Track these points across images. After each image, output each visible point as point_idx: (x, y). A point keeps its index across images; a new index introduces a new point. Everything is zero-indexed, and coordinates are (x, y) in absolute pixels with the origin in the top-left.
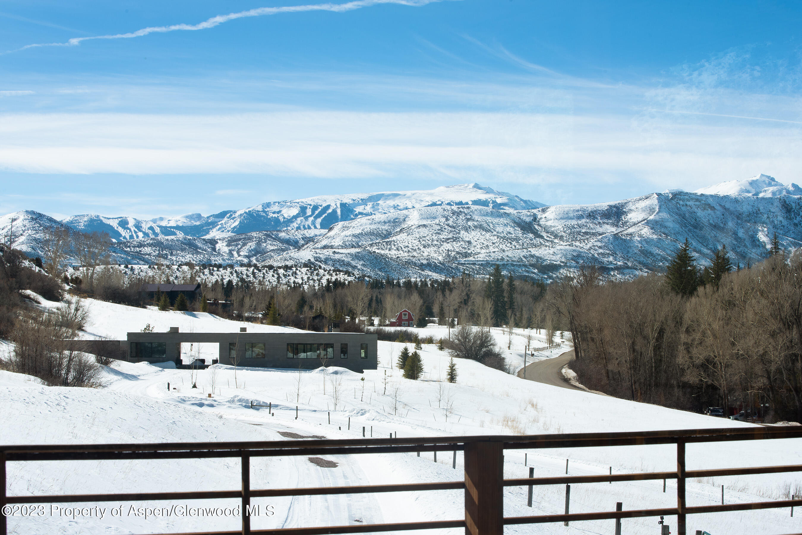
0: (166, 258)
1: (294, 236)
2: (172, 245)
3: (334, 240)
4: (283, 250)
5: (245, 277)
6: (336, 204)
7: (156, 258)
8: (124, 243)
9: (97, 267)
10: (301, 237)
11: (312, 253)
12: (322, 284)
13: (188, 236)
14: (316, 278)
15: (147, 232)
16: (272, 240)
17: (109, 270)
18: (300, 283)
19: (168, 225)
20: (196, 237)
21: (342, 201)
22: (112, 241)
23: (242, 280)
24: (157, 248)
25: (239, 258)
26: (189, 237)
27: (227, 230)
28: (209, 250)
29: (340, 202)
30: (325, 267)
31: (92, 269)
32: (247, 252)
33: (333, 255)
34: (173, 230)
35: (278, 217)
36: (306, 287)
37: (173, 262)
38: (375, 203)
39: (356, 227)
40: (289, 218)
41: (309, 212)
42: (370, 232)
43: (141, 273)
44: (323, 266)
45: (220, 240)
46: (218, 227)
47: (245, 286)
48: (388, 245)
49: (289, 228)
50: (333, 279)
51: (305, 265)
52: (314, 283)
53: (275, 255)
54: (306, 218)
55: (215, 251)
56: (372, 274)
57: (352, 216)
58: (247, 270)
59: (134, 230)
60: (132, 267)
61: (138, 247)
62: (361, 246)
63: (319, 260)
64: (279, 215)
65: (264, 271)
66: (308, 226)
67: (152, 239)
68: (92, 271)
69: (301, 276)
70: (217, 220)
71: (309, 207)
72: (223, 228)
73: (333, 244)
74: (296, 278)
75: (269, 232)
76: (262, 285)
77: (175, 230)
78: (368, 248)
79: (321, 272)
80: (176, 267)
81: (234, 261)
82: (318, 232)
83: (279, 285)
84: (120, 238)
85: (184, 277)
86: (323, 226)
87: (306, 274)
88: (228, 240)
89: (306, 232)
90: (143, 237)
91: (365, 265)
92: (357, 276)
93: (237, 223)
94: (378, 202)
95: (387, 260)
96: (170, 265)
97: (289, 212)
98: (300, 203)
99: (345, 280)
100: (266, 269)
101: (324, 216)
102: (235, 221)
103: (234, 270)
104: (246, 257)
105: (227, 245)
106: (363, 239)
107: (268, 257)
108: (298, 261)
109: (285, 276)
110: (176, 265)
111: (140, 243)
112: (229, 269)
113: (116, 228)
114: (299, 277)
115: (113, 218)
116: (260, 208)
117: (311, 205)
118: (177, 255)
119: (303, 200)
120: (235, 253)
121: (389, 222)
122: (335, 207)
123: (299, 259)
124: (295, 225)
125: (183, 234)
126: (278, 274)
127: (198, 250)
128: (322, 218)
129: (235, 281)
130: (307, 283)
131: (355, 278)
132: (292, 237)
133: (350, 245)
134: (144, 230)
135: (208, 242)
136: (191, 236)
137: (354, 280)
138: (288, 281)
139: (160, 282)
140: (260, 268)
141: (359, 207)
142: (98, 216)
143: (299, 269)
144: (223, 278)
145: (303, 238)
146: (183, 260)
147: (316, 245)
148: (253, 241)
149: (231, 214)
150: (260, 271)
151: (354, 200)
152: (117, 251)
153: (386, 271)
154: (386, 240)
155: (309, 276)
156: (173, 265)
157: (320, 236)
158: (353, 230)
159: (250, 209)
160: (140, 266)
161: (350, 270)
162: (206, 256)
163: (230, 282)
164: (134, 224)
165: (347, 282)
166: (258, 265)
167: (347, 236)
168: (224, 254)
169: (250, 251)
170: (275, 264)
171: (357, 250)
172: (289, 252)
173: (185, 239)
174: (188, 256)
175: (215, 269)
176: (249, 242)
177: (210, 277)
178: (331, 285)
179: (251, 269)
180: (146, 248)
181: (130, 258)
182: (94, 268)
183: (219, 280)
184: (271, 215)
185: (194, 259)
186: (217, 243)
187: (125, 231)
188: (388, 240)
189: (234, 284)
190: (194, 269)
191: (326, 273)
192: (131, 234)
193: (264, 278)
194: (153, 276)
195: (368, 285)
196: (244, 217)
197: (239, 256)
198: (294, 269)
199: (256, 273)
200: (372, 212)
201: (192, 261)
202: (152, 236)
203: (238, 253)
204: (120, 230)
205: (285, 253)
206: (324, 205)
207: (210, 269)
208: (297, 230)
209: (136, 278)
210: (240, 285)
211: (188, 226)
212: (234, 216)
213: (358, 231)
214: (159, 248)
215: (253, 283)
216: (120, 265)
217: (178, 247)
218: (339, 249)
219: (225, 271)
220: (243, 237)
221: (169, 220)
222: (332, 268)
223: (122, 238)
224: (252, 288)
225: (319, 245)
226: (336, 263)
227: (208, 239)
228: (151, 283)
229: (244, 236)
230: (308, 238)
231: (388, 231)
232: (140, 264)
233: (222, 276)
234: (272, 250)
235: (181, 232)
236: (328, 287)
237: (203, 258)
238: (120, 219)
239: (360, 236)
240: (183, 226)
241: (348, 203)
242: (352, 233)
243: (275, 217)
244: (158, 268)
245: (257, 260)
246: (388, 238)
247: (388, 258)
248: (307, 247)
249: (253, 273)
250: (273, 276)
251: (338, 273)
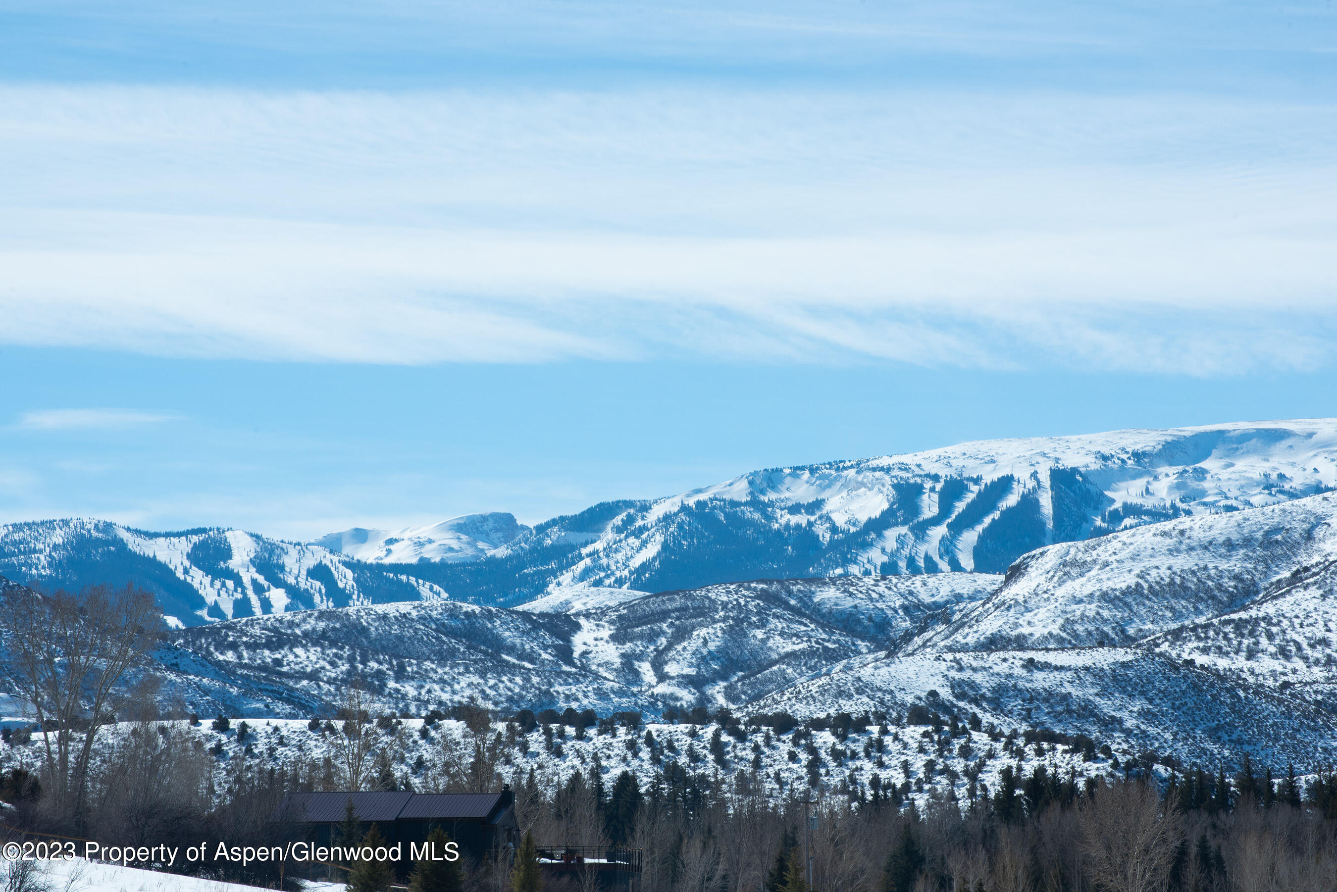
0: (378, 690)
1: (871, 599)
2: (400, 638)
3: (1028, 616)
4: (832, 656)
5: (683, 760)
6: (1034, 475)
7: (338, 689)
8: (214, 631)
9: (104, 729)
10: (898, 603)
11: (943, 666)
12: (984, 788)
13: (464, 600)
14: (958, 765)
15: (302, 585)
16: (787, 614)
17: (150, 740)
18: (899, 786)
19: (387, 561)
20: (496, 605)
21: (1057, 460)
22: (165, 623)
23: (674, 774)
24: (342, 648)
25: (662, 689)
26: (467, 607)
27: (613, 579)
28: (544, 656)
29: (1051, 464)
30: (996, 722)
31: (84, 736)
32: (691, 665)
33: (1024, 673)
34: (404, 578)
35: (810, 524)
36: (921, 801)
37: (407, 706)
38: (1190, 468)
39: (1115, 565)
40: (853, 530)
41: (930, 506)
42: (1172, 583)
43: (281, 749)
44: (986, 718)
45: (587, 615)
46: (581, 565)
47: (684, 797)
48: (1243, 636)
49: (854, 569)
50: (1029, 769)
51: (918, 716)
52: (953, 784)
53: (801, 674)
54: (921, 530)
55: (570, 662)
56: (1183, 751)
57: (1099, 522)
58: (693, 734)
59: (254, 582)
60: (244, 726)
61: (270, 645)
62: (1134, 640)
63: (971, 693)
64: (812, 519)
65: (759, 739)
66: (928, 559)
67: (322, 615)
68: (81, 746)
69: (903, 758)
70: (574, 537)
71: (928, 485)
72: (601, 568)
73: (1025, 630)
74: (881, 765)
75: (775, 587)
76: (749, 793)
77: (413, 580)
78: (1165, 647)
79: (980, 739)
80: (418, 723)
81: (643, 701)
82: (963, 583)
83: (815, 793)
84: (199, 613)
85: (447, 765)
86: (983, 564)
87: (922, 750)
88: (620, 617)
89: (918, 584)
90: (287, 609)
91: (1155, 715)
92: (1122, 759)
93: (652, 550)
94: (1203, 465)
95: (1242, 694)
96: (393, 716)
97: (854, 506)
98: (895, 472)
99: (1074, 773)
100: (764, 728)
101: (987, 521)
102: (644, 544)
103: (644, 733)
104: (687, 681)
105: (614, 638)
106: (1143, 611)
107: (771, 681)
108: (888, 697)
109: (837, 755)
110: (419, 716)
111: (275, 630)
112: (622, 731)
113: (180, 574)
114: (894, 762)
115: (168, 535)
116: (740, 492)
117: (936, 478)
118: (422, 677)
119: (908, 459)
120: (646, 669)
121: (1248, 542)
122: (1031, 484)
123: (891, 692)
124: (877, 556)
125: (445, 595)
126: (812, 750)
127: (505, 657)
128: (979, 528)
129: (645, 780)
130: (926, 787)
131: (1116, 765)
132: (864, 604)
133: (1090, 633)
134: (291, 580)
135: (543, 626)
136: (475, 602)
137: (1111, 775)
138: (851, 776)
139: (354, 783)
140: (742, 727)
141: (1123, 485)
142: (109, 526)
143: (892, 728)
144: (599, 766)
145: (905, 608)
146: (445, 697)
147: (958, 636)
148: (715, 621)
149: (629, 515)
150: (741, 737)
151: (1105, 458)
152: (183, 663)
153: (1239, 742)
154: (1235, 616)
155: (933, 757)
156: (406, 715)
157: (972, 598)
158: (1104, 576)
159: (702, 497)
160: (274, 722)
161: (1095, 733)
162: (535, 680)
163: (627, 781)
164: (252, 555)
165: (1081, 783)
166: (736, 715)
167: (1081, 601)
168: (602, 672)
169: (703, 658)
170: (801, 711)
171: (1122, 655)
172: (856, 661)
173: (452, 613)
174: (464, 681)
175: (570, 730)
176: (701, 625)
177: (552, 763)
178: (1018, 792)
179: (708, 732)
180: (299, 651)
181: (234, 691)
182: (91, 733)
183: (586, 775)
184: (784, 518)
185: (488, 691)
186: (577, 627)
187: (218, 584)
188: (1243, 615)
189: (643, 790)
190: (488, 730)
191: (999, 746)
192: (239, 596)
193: (757, 764)
194: (327, 761)
195: (1167, 796)
196: (680, 526)
197: (662, 677)
198: (875, 729)
199: (727, 744)
200: (1179, 504)
201: (480, 702)
202: (324, 604)
203: (658, 666)
204: (198, 579)
205: (838, 667)
206: (988, 479)
207: (548, 733)
208: (884, 578)
209: (261, 771)
210: (665, 793)
211: (464, 565)
212: (639, 523)
213: (1123, 581)
214: (352, 648)
215: (720, 783)
216: (195, 721)
217: (426, 644)
218: (1047, 650)
219: (608, 738)
220: (677, 604)
221: (391, 541)
222: (1024, 728)
223: (203, 613)
224: (712, 803)
225: (970, 636)
226: (1038, 708)
227: (542, 615)
228: (320, 789)
229: (679, 601)
230: (928, 607)
231: (1242, 580)
232: (277, 716)
233: (596, 758)
234: (789, 655)
235: (436, 587)
236: (1006, 800)
237: (523, 688)
238: (195, 539)
239: (1129, 600)
240: (443, 564)
241: (1083, 470)
242: (1098, 586)
243: (798, 526)
244: (345, 728)
245: (731, 696)
246: (1245, 608)
247: (1246, 689)
248: (924, 645)
249: (717, 747)
250: (793, 757)
251: (1045, 745)
